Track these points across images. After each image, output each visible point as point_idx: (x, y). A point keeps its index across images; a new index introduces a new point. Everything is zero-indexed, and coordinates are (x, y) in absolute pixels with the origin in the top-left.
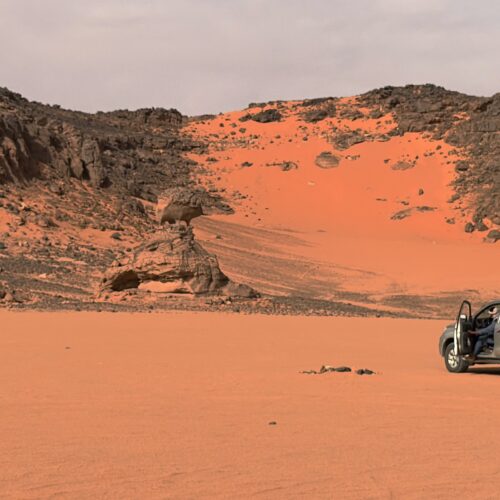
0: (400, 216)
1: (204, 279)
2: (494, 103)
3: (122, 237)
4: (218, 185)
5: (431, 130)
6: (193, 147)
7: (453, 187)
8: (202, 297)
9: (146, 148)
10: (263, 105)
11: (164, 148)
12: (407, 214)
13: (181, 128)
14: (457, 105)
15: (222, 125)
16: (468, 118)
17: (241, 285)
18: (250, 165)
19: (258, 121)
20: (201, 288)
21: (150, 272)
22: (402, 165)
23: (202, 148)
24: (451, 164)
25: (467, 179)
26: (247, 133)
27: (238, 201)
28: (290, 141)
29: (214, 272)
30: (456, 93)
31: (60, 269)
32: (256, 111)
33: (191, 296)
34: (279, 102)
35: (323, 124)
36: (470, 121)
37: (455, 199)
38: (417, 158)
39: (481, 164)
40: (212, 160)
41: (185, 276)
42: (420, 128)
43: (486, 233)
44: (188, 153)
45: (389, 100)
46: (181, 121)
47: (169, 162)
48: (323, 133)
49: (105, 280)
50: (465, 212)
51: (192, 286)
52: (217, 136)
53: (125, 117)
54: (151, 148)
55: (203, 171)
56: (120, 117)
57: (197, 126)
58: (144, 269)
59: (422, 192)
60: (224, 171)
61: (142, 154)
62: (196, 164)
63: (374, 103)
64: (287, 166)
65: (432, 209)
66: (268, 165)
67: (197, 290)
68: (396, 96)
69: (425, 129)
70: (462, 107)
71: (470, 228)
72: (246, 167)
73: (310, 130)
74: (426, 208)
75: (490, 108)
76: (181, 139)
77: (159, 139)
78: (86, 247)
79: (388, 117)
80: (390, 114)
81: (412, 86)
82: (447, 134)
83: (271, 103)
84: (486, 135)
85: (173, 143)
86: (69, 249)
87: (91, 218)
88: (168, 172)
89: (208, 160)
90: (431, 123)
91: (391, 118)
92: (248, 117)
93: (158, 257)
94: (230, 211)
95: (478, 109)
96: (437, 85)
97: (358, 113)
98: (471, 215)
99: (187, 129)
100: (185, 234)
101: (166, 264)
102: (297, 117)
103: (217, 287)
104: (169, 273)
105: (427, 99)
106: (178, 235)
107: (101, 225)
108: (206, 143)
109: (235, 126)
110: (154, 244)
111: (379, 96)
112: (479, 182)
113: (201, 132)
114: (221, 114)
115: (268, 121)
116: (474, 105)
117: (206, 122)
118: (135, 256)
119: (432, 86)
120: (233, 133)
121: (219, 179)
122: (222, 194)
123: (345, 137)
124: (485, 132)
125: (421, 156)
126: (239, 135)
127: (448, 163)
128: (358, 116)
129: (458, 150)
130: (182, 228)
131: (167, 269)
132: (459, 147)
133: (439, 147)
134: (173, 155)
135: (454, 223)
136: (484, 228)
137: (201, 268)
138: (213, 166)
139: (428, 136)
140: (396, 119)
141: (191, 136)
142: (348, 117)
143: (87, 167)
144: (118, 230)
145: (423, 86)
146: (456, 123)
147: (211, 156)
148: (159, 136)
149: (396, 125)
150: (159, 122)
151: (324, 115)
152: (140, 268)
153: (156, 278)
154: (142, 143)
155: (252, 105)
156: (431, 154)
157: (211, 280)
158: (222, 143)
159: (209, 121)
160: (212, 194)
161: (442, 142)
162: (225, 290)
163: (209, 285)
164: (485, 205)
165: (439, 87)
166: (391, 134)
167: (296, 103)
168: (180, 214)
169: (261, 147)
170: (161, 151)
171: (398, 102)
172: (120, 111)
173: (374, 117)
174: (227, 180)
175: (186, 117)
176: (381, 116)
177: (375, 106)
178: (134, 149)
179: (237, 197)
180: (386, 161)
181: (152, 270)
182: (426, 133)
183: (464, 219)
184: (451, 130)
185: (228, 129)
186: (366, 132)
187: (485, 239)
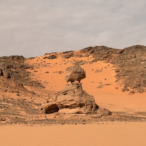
0: (100, 87)
1: (89, 106)
2: (125, 51)
3: (20, 95)
4: (39, 79)
5: (105, 60)
6: (29, 67)
7: (115, 77)
8: (89, 115)
9: (14, 68)
10: (50, 54)
11: (20, 68)
12: (102, 86)
13: (24, 62)
14: (113, 52)
15: (37, 60)
16: (117, 56)
17: (104, 109)
18: (48, 73)
19: (49, 59)
20: (88, 111)
21: (65, 105)
22: (98, 71)
23: (32, 68)
24: (114, 70)
25: (120, 75)
26: (46, 63)
27: (46, 84)
28: (60, 64)
29: (93, 104)
30: (112, 48)
31: (4, 107)
32: (48, 56)
33: (84, 115)
34: (55, 53)
35: (71, 59)
36: (118, 57)
37: (117, 81)
38: (102, 68)
39: (124, 70)
40: (36, 71)
41: (81, 106)
42: (102, 59)
43: (129, 92)
44: (28, 69)
45: (91, 51)
46: (24, 59)
47: (22, 72)
48: (71, 62)
49: (42, 109)
50: (121, 85)
51: (84, 110)
52: (36, 64)
53: (6, 59)
54: (16, 68)
55: (33, 75)
56: (4, 59)
57: (29, 61)
58: (62, 103)
59: (106, 79)
60: (40, 75)
61: (13, 70)
62: (30, 73)
63: (86, 52)
64: (60, 72)
65: (110, 85)
66: (54, 72)
67: (86, 112)
68: (93, 50)
69: (103, 59)
70: (114, 52)
71: (124, 90)
72: (47, 73)
73: (66, 61)
74: (108, 84)
75: (124, 52)
76: (25, 65)
77: (18, 65)
78: (10, 98)
79: (91, 56)
80: (91, 55)
81: (97, 46)
82: (111, 61)
83: (53, 53)
84: (124, 61)
85: (22, 66)
86: (4, 99)
87: (8, 89)
88: (22, 76)
89: (34, 71)
90: (105, 57)
91: (92, 57)
92: (46, 58)
93: (68, 97)
94: (44, 87)
95: (120, 53)
96: (105, 46)
97: (81, 55)
98: (123, 86)
99: (26, 62)
100: (79, 86)
101: (72, 100)
102: (62, 57)
103: (95, 110)
104: (74, 104)
105: (103, 50)
106: (76, 87)
107: (12, 91)
108: (33, 66)
109: (42, 60)
110: (65, 92)
111: (87, 50)
112: (124, 75)
113: (31, 63)
114: (37, 57)
115: (52, 59)
116: (118, 52)
117: (32, 60)
118: (56, 97)
119: (104, 46)
120: (42, 63)
121: (39, 77)
122: (40, 82)
123: (78, 63)
124: (123, 60)
125: (104, 68)
126: (43, 63)
127: (113, 70)
128: (81, 56)
129: (115, 66)
130: (78, 84)
131: (73, 102)
132: (115, 65)
133: (109, 65)
134: (23, 70)
135: (118, 89)
136: (128, 90)
137: (88, 102)
138: (36, 73)
139: (105, 62)
140: (94, 57)
141: (28, 64)
142: (78, 57)
143: (3, 71)
144: (18, 92)
145: (101, 46)
146: (113, 57)
147: (35, 70)
148: (18, 64)
149: (94, 59)
150: (17, 60)
151: (70, 56)
152: (60, 103)
153: (67, 107)
154: (13, 66)
155: (46, 54)
156: (107, 67)
157: (92, 107)
158: (39, 66)
159: (33, 59)
160: (37, 82)
161: (109, 64)
162: (98, 111)
163: (91, 109)
164: (127, 83)
165: (106, 47)
166: (93, 61)
167: (61, 53)
168: (77, 78)
169: (51, 67)
170: (19, 69)
171: (94, 52)
172: (4, 57)
173: (86, 56)
174: (41, 78)
175: (25, 58)
176: (89, 56)
177: (86, 53)
178: (10, 68)
179: (45, 83)
180: (93, 70)
181: (66, 103)
182: (104, 61)
183: (121, 87)
184: (112, 60)
185: (40, 62)
186: (85, 61)
187: (129, 94)
